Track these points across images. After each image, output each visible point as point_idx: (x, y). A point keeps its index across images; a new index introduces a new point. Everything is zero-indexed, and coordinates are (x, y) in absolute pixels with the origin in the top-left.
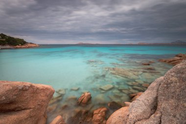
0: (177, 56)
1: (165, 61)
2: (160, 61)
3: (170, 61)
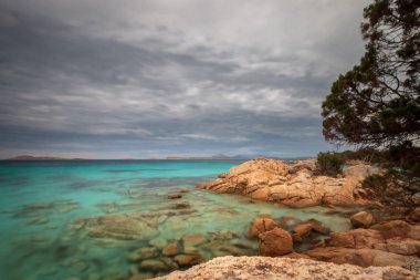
0: (220, 177)
1: (205, 188)
2: (198, 187)
3: (211, 187)
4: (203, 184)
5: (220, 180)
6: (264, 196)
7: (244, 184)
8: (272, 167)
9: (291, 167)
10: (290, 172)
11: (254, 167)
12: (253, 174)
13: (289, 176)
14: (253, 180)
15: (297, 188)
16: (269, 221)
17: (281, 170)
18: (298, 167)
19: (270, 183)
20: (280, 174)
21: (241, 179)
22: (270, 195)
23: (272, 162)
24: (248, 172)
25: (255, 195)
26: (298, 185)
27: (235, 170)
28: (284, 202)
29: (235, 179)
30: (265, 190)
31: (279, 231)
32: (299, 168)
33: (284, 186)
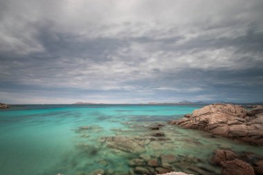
0: (185, 116)
1: (175, 123)
2: (169, 123)
3: (180, 123)
4: (174, 121)
5: (186, 119)
6: (224, 132)
7: (206, 122)
8: (230, 110)
9: (249, 111)
10: (248, 115)
11: (213, 110)
12: (213, 115)
13: (248, 118)
14: (213, 120)
15: (256, 128)
16: (229, 153)
17: (239, 112)
18: (257, 110)
19: (229, 122)
20: (239, 116)
21: (203, 118)
22: (230, 132)
23: (229, 106)
24: (209, 113)
25: (215, 131)
26: (258, 126)
27: (197, 112)
28: (244, 139)
29: (198, 119)
30: (225, 128)
31: (240, 162)
32: (258, 112)
33: (243, 126)
